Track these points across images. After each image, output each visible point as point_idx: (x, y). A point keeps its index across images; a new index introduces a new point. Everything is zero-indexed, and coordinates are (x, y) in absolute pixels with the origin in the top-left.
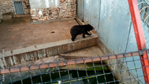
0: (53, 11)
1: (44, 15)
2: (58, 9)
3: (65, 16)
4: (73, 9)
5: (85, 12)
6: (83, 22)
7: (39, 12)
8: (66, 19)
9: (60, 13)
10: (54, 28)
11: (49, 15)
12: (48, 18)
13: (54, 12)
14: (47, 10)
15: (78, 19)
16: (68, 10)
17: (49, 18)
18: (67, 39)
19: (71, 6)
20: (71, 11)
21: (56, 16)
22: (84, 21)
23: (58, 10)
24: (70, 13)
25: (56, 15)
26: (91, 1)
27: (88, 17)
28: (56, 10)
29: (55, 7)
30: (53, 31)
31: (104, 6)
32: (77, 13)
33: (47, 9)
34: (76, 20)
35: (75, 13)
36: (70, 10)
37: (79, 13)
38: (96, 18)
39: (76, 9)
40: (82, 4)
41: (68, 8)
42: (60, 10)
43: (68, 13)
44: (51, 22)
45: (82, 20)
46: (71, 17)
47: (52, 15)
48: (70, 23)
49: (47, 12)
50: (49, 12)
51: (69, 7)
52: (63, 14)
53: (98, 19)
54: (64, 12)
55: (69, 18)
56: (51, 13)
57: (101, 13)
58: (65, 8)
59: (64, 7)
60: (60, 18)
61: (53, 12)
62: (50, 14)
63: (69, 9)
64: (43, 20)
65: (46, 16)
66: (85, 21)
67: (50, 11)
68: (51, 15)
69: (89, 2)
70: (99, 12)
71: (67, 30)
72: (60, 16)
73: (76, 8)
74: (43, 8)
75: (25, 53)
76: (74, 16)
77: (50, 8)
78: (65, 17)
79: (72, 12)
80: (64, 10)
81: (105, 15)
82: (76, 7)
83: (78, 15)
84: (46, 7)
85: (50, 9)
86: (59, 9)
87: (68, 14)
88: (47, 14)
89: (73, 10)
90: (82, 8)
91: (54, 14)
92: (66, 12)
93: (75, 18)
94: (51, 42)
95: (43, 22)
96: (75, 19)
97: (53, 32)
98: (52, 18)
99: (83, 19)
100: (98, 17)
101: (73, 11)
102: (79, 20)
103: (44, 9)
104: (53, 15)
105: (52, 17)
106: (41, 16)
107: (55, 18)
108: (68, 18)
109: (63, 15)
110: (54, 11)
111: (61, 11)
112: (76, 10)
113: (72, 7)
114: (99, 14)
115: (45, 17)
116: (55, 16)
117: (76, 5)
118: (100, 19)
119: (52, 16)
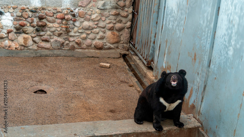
0: (50, 19)
1: (17, 29)
2: (70, 16)
3: (89, 41)
4: (120, 21)
5: (159, 36)
6: (150, 68)
7: (3, 17)
8: (93, 52)
9: (76, 29)
10: (47, 77)
11: (37, 30)
12: (30, 42)
13: (56, 25)
14: (30, 14)
15: (135, 57)
16: (101, 24)
17: (34, 42)
18: (87, 121)
19: (114, 12)
20: (111, 29)
21: (60, 39)
22: (154, 65)
23: (68, 19)
24: (109, 33)
25: (60, 35)
26: (185, 3)
27: (169, 53)
28: (63, 19)
29: (59, 9)
30: (43, 87)
31: (230, 22)
32: (131, 38)
33: (32, 11)
34: (126, 61)
35: (125, 35)
36: (111, 25)
37: (138, 37)
38: (197, 60)
39: (129, 24)
40: (155, 8)
41: (103, 18)
42: (75, 21)
43: (101, 34)
44: (39, 57)
45: (149, 63)
46: (110, 48)
47: (46, 34)
48: (105, 67)
49: (29, 19)
50: (36, 20)
51: (106, 13)
52: (84, 35)
53: (206, 63)
54: (87, 29)
55: (103, 51)
56: (44, 26)
57: (219, 41)
58: (93, 17)
59: (89, 12)
60: (73, 48)
61: (51, 25)
62: (41, 28)
63: (108, 21)
64: (14, 45)
65: (25, 32)
66: (159, 67)
67: (41, 18)
68: (42, 33)
69: (179, 6)
70: (209, 40)
71: (90, 88)
72: (71, 39)
73: (132, 21)
74: (20, 7)
76: (120, 46)
77: (43, 9)
78: (89, 46)
79: (116, 33)
80: (89, 20)
81: (231, 53)
82: (130, 16)
83: (134, 45)
84: (29, 3)
85: (42, 13)
86: (74, 16)
87: (102, 38)
88: (30, 29)
89: (118, 25)
90: (153, 23)
91: (53, 29)
92: (97, 30)
93: (123, 52)
94: (28, 124)
95: (11, 54)
96: (124, 56)
97: (43, 91)
98: (43, 44)
99: (150, 59)
100: (206, 58)
101: (120, 30)
102: (138, 61)
103: (23, 10)
104: (49, 33)
105: (46, 41)
106: (9, 32)
107: (54, 46)
108: (100, 49)
109: (85, 39)
110: (53, 22)
111: (77, 24)
112: (131, 27)
113: (117, 15)
114: (208, 46)
115: (21, 39)
116: (56, 38)
117: (131, 10)
118: (212, 66)
119: (45, 37)
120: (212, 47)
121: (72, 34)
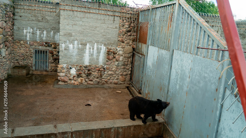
0: (93, 70)
1: (78, 75)
2: (102, 69)
3: (111, 80)
4: (126, 71)
5: (144, 78)
6: (140, 93)
7: (72, 70)
8: (112, 86)
9: (105, 75)
10: (91, 98)
11: (87, 76)
12: (84, 81)
13: (96, 73)
14: (84, 68)
15: (133, 88)
16: (117, 73)
17: (86, 81)
18: (111, 119)
19: (123, 67)
20: (122, 75)
21: (97, 80)
22: (142, 92)
23: (101, 71)
24: (120, 77)
25: (97, 78)
26: (155, 63)
27: (149, 86)
28: (99, 70)
29: (97, 66)
30: (89, 103)
31: (177, 73)
32: (131, 79)
33: (85, 67)
34: (129, 90)
35: (128, 78)
36: (121, 73)
37: (134, 79)
38: (162, 90)
39: (130, 72)
40: (142, 65)
41: (118, 70)
42: (105, 71)
43: (117, 77)
44: (88, 89)
45: (139, 91)
46: (121, 84)
47: (91, 78)
48: (119, 93)
49: (83, 71)
50: (86, 71)
51: (119, 67)
52: (109, 78)
53: (166, 92)
54: (110, 75)
55: (117, 85)
56: (90, 74)
57: (172, 81)
58: (113, 69)
59: (111, 67)
60: (104, 84)
61: (94, 73)
62: (89, 75)
63: (120, 71)
64: (76, 83)
65: (81, 77)
66: (144, 93)
67: (89, 70)
68: (89, 77)
69: (153, 64)
70: (168, 81)
71: (112, 103)
72: (103, 80)
73: (131, 71)
74: (79, 65)
75: (34, 135)
76: (126, 82)
77: (90, 66)
78: (111, 83)
79: (124, 77)
80: (111, 71)
81: (178, 87)
82: (130, 69)
83: (132, 82)
84: (83, 63)
85: (89, 68)
86: (104, 69)
87: (117, 79)
88: (84, 75)
89: (125, 73)
90: (141, 72)
91: (94, 75)
92: (115, 75)
93: (127, 86)
94: (83, 121)
95: (75, 87)
96: (128, 87)
97: (89, 105)
98: (90, 82)
99: (140, 89)
100: (166, 89)
101: (127, 75)
102: (134, 90)
103: (81, 66)
104: (92, 77)
105: (91, 81)
106: (74, 77)
107: (95, 83)
109: (109, 79)
110: (95, 72)
111: (106, 73)
112: (131, 74)
113: (124, 68)
114: (167, 84)
115: (79, 80)
116: (96, 79)
117: (131, 66)
118: (169, 93)
119: (91, 79)
120: (169, 84)
121: (103, 77)
